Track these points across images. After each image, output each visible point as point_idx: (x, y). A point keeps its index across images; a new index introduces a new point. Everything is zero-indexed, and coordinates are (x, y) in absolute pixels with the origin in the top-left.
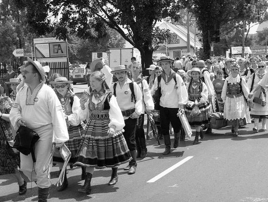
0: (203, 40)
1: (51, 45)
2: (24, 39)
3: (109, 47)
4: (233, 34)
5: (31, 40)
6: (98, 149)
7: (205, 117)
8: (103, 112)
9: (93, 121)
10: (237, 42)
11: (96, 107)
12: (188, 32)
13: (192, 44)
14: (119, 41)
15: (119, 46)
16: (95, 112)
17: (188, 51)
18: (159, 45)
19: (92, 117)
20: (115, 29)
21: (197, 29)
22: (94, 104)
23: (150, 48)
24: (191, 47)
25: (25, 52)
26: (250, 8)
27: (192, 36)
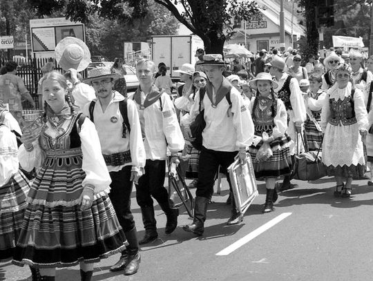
0: (307, 23)
1: (59, 31)
2: (13, 19)
3: (151, 34)
4: (355, 13)
5: (25, 22)
6: (62, 227)
7: (283, 161)
8: (70, 153)
9: (50, 171)
11: (55, 143)
12: (282, 10)
13: (287, 28)
14: (169, 24)
15: (168, 32)
16: (53, 154)
17: (282, 41)
18: (235, 30)
19: (48, 162)
20: (164, 4)
21: (296, 5)
22: (50, 137)
23: (219, 35)
24: (287, 34)
25: (16, 41)
27: (287, 15)
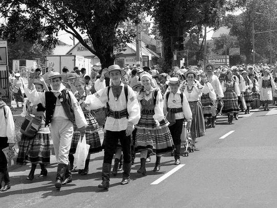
10: (191, 50)
26: (215, 12)
